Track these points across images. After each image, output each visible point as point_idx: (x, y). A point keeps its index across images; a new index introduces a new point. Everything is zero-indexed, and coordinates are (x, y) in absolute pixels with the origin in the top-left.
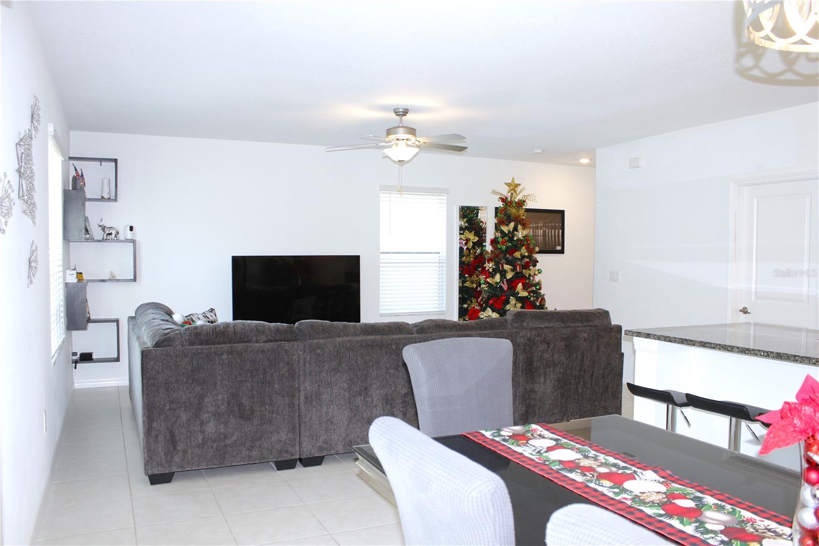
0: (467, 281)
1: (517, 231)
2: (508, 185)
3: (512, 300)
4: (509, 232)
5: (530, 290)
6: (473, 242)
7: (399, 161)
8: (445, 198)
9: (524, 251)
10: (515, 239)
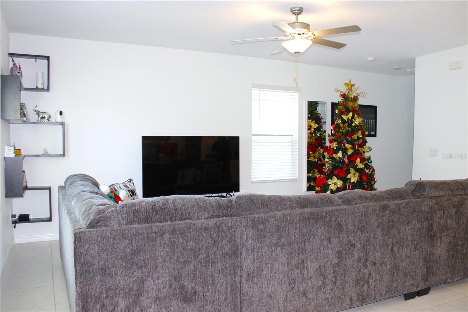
0: (311, 157)
1: (354, 119)
2: (346, 85)
3: (352, 170)
4: (348, 119)
5: (364, 163)
6: (314, 128)
7: (295, 53)
8: (297, 95)
9: (359, 134)
10: (353, 125)
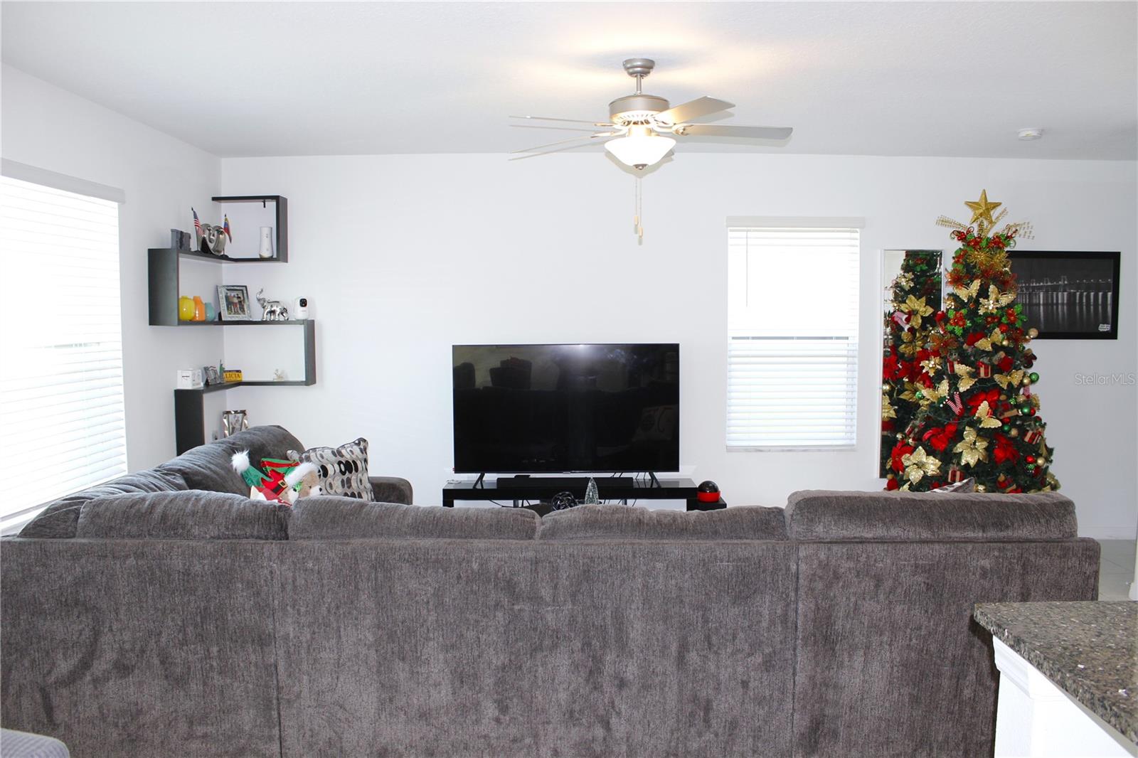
0: (907, 390)
1: (987, 297)
2: (972, 205)
3: (970, 435)
4: (970, 298)
5: (1008, 414)
6: (922, 317)
7: (637, 166)
8: (857, 235)
9: (998, 336)
10: (981, 312)
